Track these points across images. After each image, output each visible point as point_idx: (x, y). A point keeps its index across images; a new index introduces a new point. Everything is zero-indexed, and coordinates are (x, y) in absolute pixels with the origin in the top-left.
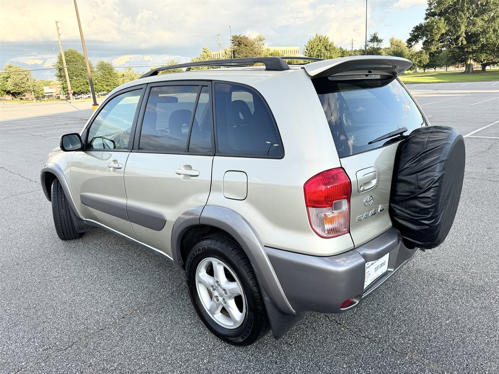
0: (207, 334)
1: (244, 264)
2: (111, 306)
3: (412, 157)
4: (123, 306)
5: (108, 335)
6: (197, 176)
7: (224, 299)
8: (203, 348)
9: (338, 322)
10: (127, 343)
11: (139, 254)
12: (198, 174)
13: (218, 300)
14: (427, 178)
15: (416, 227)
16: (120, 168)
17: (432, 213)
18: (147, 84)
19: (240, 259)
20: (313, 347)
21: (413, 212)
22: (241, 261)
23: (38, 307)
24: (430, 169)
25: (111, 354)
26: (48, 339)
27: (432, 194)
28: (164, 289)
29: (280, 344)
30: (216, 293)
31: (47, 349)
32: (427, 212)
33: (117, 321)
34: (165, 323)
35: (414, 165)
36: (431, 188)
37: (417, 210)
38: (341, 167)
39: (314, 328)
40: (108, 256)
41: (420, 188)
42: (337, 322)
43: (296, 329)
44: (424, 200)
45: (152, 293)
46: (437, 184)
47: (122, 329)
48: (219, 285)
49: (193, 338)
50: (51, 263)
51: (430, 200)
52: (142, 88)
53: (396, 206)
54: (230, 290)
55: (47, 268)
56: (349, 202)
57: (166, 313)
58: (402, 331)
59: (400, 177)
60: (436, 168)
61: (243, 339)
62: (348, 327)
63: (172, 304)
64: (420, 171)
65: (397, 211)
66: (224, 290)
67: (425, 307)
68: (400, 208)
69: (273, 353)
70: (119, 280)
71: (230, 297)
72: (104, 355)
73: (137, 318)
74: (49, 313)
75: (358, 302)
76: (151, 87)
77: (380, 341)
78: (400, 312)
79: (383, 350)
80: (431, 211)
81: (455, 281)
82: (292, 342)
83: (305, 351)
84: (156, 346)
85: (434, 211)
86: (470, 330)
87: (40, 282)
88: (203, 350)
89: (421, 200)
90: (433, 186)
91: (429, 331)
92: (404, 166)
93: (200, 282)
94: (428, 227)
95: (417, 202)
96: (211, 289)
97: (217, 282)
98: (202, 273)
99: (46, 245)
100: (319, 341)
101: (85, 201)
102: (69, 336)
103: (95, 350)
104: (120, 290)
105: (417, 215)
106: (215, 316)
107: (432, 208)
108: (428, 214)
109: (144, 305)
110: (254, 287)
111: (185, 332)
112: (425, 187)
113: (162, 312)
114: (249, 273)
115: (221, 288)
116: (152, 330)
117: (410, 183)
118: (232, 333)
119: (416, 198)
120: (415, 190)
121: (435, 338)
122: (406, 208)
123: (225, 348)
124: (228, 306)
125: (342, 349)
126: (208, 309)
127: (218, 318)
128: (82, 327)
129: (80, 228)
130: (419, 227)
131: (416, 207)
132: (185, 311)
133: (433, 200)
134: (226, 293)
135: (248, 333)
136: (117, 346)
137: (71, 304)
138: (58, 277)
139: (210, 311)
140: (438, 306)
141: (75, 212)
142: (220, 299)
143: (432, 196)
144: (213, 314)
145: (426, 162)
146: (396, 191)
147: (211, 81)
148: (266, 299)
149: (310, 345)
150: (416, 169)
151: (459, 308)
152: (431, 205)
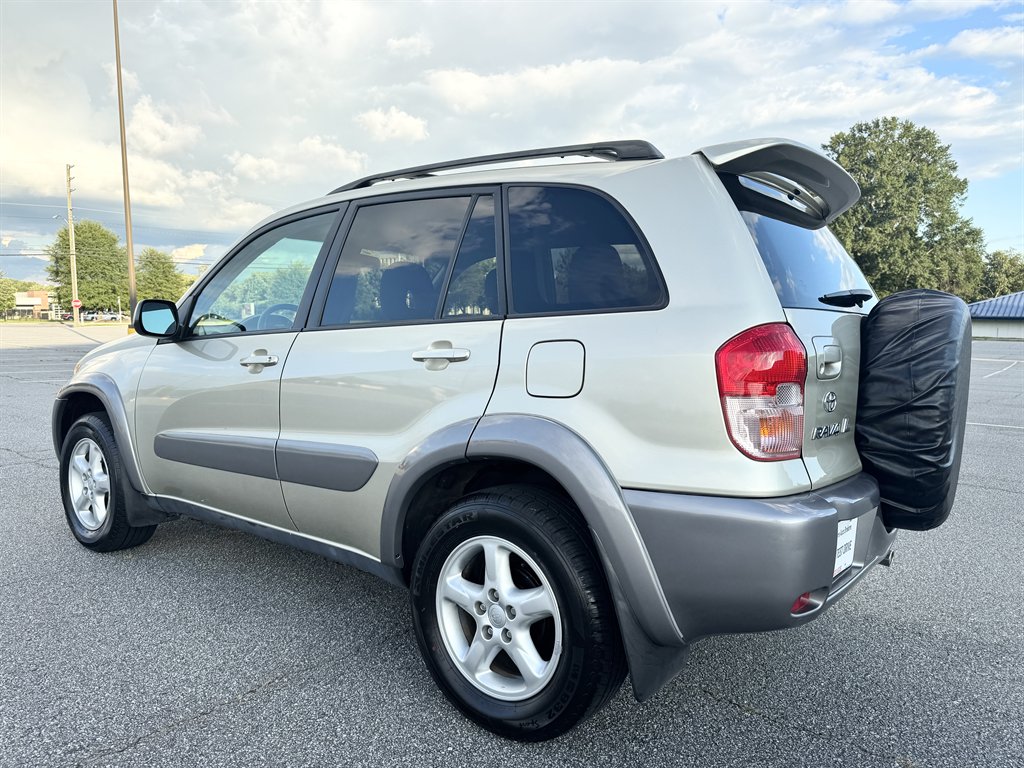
0: (454, 721)
1: (564, 541)
2: (220, 669)
3: (892, 335)
4: (249, 671)
5: (223, 723)
6: (464, 359)
7: (506, 631)
8: (450, 749)
9: (734, 701)
10: (271, 738)
11: (268, 579)
12: (467, 354)
13: (489, 636)
14: (928, 370)
15: (909, 470)
16: (274, 364)
17: (940, 440)
18: (350, 201)
19: (555, 530)
20: (693, 745)
21: (903, 438)
22: (558, 534)
23: (42, 670)
24: (931, 354)
25: (235, 759)
26: (75, 730)
27: (942, 401)
28: (339, 641)
29: (621, 739)
30: (484, 620)
31: (75, 750)
32: (932, 438)
33: (240, 697)
34: (352, 702)
35: (899, 349)
36: (938, 388)
37: (911, 434)
38: (787, 323)
39: (686, 712)
40: (198, 581)
41: (916, 390)
42: (731, 702)
43: (649, 713)
44: (926, 413)
45: (311, 647)
46: (947, 383)
47: (252, 713)
48: (497, 599)
49: (423, 728)
50: (63, 590)
51: (937, 413)
52: (338, 210)
53: (867, 428)
54: (523, 607)
55: (56, 598)
56: (802, 392)
57: (352, 683)
58: (871, 718)
59: (874, 372)
60: (942, 352)
61: (550, 718)
62: (757, 711)
63: (361, 669)
64: (913, 359)
65: (872, 439)
66: (509, 608)
67: (903, 677)
68: (875, 432)
69: (610, 757)
70: (230, 623)
71: (521, 624)
72: (217, 762)
73: (284, 693)
74: (71, 682)
75: (821, 604)
76: (359, 207)
77: (831, 735)
78: (857, 686)
79: (844, 751)
80: (939, 436)
81: (945, 636)
82: (646, 736)
83: (678, 752)
84: (341, 743)
85: (945, 436)
86: (1006, 716)
87: (40, 625)
88: (451, 752)
89: (919, 413)
90: (941, 385)
91: (925, 718)
92: (881, 351)
93: (448, 600)
94: (933, 470)
95: (911, 417)
96: (474, 611)
97: (493, 591)
98: (452, 579)
99: (47, 558)
100: (705, 735)
101: (166, 449)
102: (126, 725)
103: (196, 751)
104: (235, 641)
105: (910, 444)
106: (478, 676)
107: (940, 428)
108: (934, 441)
109: (296, 669)
110: (587, 589)
111: (402, 719)
112: (924, 388)
113: (341, 683)
114: (577, 560)
115: (501, 605)
116: (324, 714)
117: (894, 382)
118: (520, 711)
119: (910, 409)
120: (905, 395)
121: (941, 731)
122: (888, 433)
123: (501, 749)
124: (516, 645)
125: (756, 749)
126: (462, 660)
127: (486, 680)
128: (156, 708)
129: (138, 517)
130: (914, 470)
131: (910, 428)
132: (393, 680)
133: (942, 412)
134: (513, 616)
135: (564, 702)
136: (247, 744)
137: (122, 664)
138: (82, 615)
139: (466, 665)
140: (927, 676)
141: (133, 480)
142: (497, 632)
143: (940, 404)
144: (473, 670)
145: (922, 342)
146: (867, 400)
147: (500, 184)
148: (621, 606)
149: (687, 742)
150: (904, 355)
151: (971, 680)
152: (938, 422)
